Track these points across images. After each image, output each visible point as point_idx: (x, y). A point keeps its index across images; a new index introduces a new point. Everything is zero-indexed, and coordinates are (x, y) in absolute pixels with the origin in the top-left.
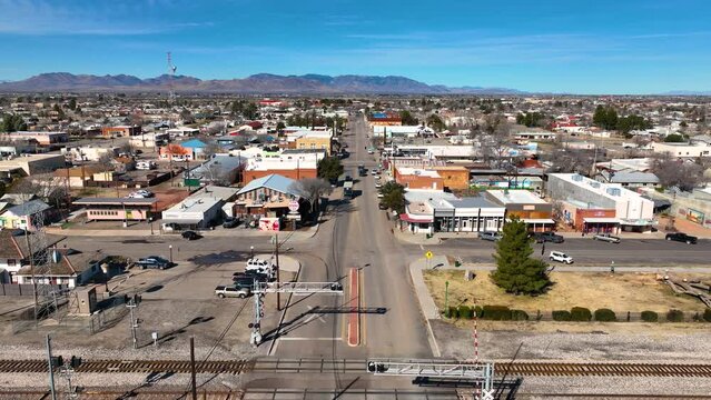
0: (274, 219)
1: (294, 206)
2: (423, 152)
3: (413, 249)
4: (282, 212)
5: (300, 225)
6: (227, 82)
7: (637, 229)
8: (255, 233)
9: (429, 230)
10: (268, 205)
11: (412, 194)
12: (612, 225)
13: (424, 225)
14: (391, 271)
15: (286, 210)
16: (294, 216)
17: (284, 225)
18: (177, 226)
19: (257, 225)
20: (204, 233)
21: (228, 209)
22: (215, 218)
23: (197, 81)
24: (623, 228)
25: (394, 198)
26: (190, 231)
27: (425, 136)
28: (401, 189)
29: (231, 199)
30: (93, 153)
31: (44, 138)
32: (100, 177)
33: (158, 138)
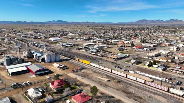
30: (164, 52)
31: (152, 46)
32: (169, 61)
33: (177, 48)
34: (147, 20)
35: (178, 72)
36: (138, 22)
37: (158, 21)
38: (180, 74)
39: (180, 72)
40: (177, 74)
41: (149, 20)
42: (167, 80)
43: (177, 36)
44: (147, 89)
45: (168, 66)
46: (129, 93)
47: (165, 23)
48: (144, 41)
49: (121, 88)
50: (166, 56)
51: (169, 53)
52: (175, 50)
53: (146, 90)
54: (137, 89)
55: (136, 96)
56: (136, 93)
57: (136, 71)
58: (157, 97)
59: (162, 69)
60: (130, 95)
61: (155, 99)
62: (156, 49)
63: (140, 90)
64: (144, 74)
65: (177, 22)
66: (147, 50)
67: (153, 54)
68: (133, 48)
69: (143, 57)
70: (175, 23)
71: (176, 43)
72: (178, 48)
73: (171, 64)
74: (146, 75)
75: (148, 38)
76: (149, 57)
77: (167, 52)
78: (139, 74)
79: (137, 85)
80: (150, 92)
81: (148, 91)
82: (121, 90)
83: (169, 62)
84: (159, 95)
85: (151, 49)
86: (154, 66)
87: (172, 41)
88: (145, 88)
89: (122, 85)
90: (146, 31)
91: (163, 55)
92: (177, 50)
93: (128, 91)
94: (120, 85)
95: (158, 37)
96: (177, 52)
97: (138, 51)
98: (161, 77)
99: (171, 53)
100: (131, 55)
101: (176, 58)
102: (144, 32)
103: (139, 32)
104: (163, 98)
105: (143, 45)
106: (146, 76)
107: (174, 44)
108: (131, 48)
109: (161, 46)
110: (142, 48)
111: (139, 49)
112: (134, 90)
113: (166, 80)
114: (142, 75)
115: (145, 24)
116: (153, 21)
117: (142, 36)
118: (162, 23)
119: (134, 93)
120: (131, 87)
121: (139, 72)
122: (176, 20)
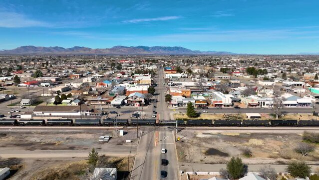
0: (138, 104)
1: (143, 100)
2: (181, 84)
3: (172, 110)
4: (140, 102)
5: (145, 105)
6: (103, 50)
7: (228, 106)
8: (133, 107)
9: (177, 106)
10: (136, 100)
11: (174, 98)
12: (221, 105)
13: (175, 105)
14: (166, 114)
15: (141, 101)
16: (143, 103)
17: (140, 105)
18: (114, 105)
19: (134, 105)
20: (121, 107)
21: (126, 101)
22: (123, 103)
23: (90, 49)
24: (225, 106)
25: (169, 98)
26: (118, 106)
27: (184, 78)
28: (171, 96)
29: (126, 99)
30: (75, 85)
31: (54, 80)
32: (85, 93)
33: (92, 79)
34: (35, 47)
35: (100, 103)
36: (18, 50)
37: (56, 48)
38: (103, 105)
39: (103, 103)
40: (100, 106)
41: (40, 48)
42: (88, 112)
43: (89, 66)
44: (61, 131)
45: (85, 99)
47: (67, 53)
48: (38, 74)
49: (9, 142)
50: (80, 89)
51: (83, 84)
52: (90, 81)
53: (58, 133)
54: (42, 135)
55: (44, 145)
56: (42, 141)
57: (35, 113)
58: (78, 136)
59: (77, 103)
60: (33, 146)
61: (77, 139)
62: (61, 83)
63: (48, 136)
64: (50, 114)
65: (85, 50)
66: (47, 86)
67: (59, 88)
68: (19, 86)
69: (42, 95)
70: (82, 52)
71: (89, 74)
72: (94, 79)
73: (89, 97)
74: (53, 114)
75: (44, 71)
76: (52, 94)
77: (79, 84)
78: (41, 116)
79: (42, 131)
80: (67, 133)
81: (62, 133)
82: (11, 144)
83: (85, 95)
84: (80, 133)
85: (53, 83)
86: (64, 101)
87: (83, 72)
88: (56, 130)
89: (11, 138)
90: (38, 63)
91: (74, 88)
92: (93, 81)
93: (26, 143)
94: (7, 139)
95: (60, 69)
96: (94, 83)
97: (32, 89)
98: (78, 111)
99: (87, 84)
100: (18, 95)
101: (94, 89)
102: (35, 64)
103: (25, 64)
104: (88, 134)
105: (39, 79)
106: (54, 116)
107: (87, 75)
108: (16, 85)
109: (69, 79)
110: (39, 83)
111: (32, 86)
112: (38, 137)
113: (86, 114)
114: (48, 116)
115: (34, 54)
116: (46, 48)
117: (33, 69)
118: (63, 52)
119: (38, 141)
120: (30, 136)
121: (41, 113)
122: (83, 47)
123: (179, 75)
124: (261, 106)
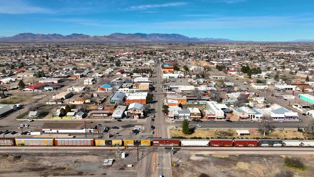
0: (138, 116)
1: (142, 113)
2: (178, 88)
3: (168, 124)
5: (143, 118)
7: (221, 119)
8: (133, 120)
9: (173, 119)
10: (136, 113)
11: (171, 109)
12: (214, 118)
13: (172, 118)
14: (163, 129)
15: (140, 114)
16: (142, 115)
17: (140, 118)
18: (115, 118)
19: (133, 117)
20: (122, 120)
21: (126, 113)
22: (124, 116)
25: (166, 110)
26: (119, 120)
27: (181, 78)
29: (126, 110)
30: (77, 90)
31: (56, 82)
32: (87, 101)
33: (93, 81)
34: (34, 34)
35: (102, 115)
36: (16, 37)
37: (54, 35)
38: (104, 117)
39: (105, 115)
40: (102, 118)
41: (38, 35)
42: (92, 130)
43: (88, 61)
44: (69, 152)
45: (88, 109)
46: (43, 169)
47: (66, 40)
48: (40, 75)
49: (25, 166)
50: (82, 95)
51: (84, 89)
52: (91, 83)
53: (67, 154)
54: (53, 158)
55: (55, 170)
56: (54, 165)
57: (43, 130)
58: (85, 158)
59: (81, 116)
60: (45, 171)
61: (84, 162)
62: (64, 86)
63: (58, 158)
64: (58, 131)
65: (83, 38)
66: (50, 90)
67: (62, 95)
68: (24, 91)
69: (47, 103)
70: (80, 39)
71: (89, 72)
73: (91, 105)
74: (60, 131)
76: (57, 102)
77: (81, 88)
78: (49, 133)
79: (52, 152)
80: (74, 155)
81: (70, 154)
82: (27, 169)
83: (87, 103)
84: (86, 154)
86: (69, 113)
87: (83, 70)
88: (65, 151)
89: (25, 161)
90: (38, 56)
93: (39, 167)
94: (22, 162)
95: (61, 65)
96: (94, 86)
97: (37, 94)
99: (87, 89)
100: (24, 103)
101: (95, 95)
102: (36, 57)
103: (26, 58)
104: (93, 156)
105: (42, 81)
106: (61, 133)
108: (21, 90)
110: (41, 87)
111: (36, 91)
112: (49, 160)
113: (90, 131)
114: (55, 133)
115: (33, 42)
116: (45, 35)
118: (61, 40)
119: (50, 165)
120: (42, 159)
121: (49, 130)
122: (81, 34)
123: (176, 75)
124: (251, 118)
